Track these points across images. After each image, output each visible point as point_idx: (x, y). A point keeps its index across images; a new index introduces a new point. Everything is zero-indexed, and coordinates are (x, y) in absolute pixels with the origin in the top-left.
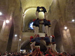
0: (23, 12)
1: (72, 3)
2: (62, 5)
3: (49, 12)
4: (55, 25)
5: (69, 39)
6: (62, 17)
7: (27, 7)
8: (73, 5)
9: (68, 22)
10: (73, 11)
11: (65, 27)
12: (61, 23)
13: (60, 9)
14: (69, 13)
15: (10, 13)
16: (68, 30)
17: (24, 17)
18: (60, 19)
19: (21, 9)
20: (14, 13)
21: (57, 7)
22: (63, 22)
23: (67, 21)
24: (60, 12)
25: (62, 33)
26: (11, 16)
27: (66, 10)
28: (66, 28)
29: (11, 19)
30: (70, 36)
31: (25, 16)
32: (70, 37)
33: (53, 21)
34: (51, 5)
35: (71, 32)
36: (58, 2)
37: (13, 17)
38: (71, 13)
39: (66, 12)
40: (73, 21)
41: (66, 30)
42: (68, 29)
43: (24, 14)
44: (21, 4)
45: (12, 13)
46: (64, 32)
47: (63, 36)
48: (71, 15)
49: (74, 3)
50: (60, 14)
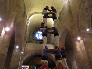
0: (27, 18)
1: (86, 9)
2: (74, 11)
4: (66, 35)
5: (84, 52)
6: (74, 25)
7: (32, 12)
8: (87, 12)
9: (81, 32)
10: (87, 19)
11: (78, 37)
12: (74, 32)
13: (72, 16)
15: (12, 19)
17: (28, 24)
18: (72, 28)
20: (16, 19)
21: (68, 13)
22: (76, 31)
23: (80, 30)
24: (72, 19)
25: (75, 45)
26: (12, 23)
27: (79, 17)
28: (79, 39)
29: (12, 26)
30: (85, 48)
32: (85, 50)
33: (63, 29)
34: (61, 10)
35: (85, 43)
36: (70, 8)
37: (14, 23)
38: (85, 21)
39: (79, 19)
40: (88, 30)
41: (79, 41)
42: (81, 40)
43: (28, 20)
44: (25, 8)
45: (13, 19)
46: (77, 43)
47: (75, 49)
48: (85, 23)
49: (89, 10)
50: (72, 21)
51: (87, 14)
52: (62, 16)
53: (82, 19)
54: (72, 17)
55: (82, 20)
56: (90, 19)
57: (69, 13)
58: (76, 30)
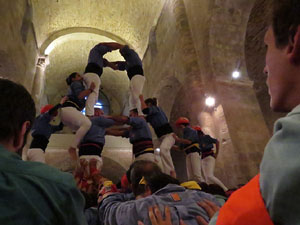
0: (39, 45)
1: (231, 11)
2: (195, 19)
3: (149, 53)
5: (224, 143)
7: (58, 24)
8: (234, 20)
9: (217, 80)
10: (234, 42)
13: (189, 35)
14: (221, 46)
16: (219, 111)
17: (43, 68)
18: (188, 70)
19: (30, 30)
21: (177, 27)
22: (200, 81)
23: (214, 74)
24: (190, 44)
27: (211, 36)
28: (210, 101)
30: (227, 130)
31: (47, 62)
32: (228, 136)
34: (155, 22)
35: (228, 115)
38: (227, 48)
39: (212, 41)
40: (236, 75)
41: (211, 111)
42: (217, 105)
43: (42, 53)
46: (205, 117)
48: (229, 54)
49: (238, 13)
50: (189, 50)
51: (233, 29)
52: (158, 40)
53: (219, 43)
54: (190, 39)
55: (217, 46)
56: (242, 43)
57: (180, 27)
58: (203, 77)
